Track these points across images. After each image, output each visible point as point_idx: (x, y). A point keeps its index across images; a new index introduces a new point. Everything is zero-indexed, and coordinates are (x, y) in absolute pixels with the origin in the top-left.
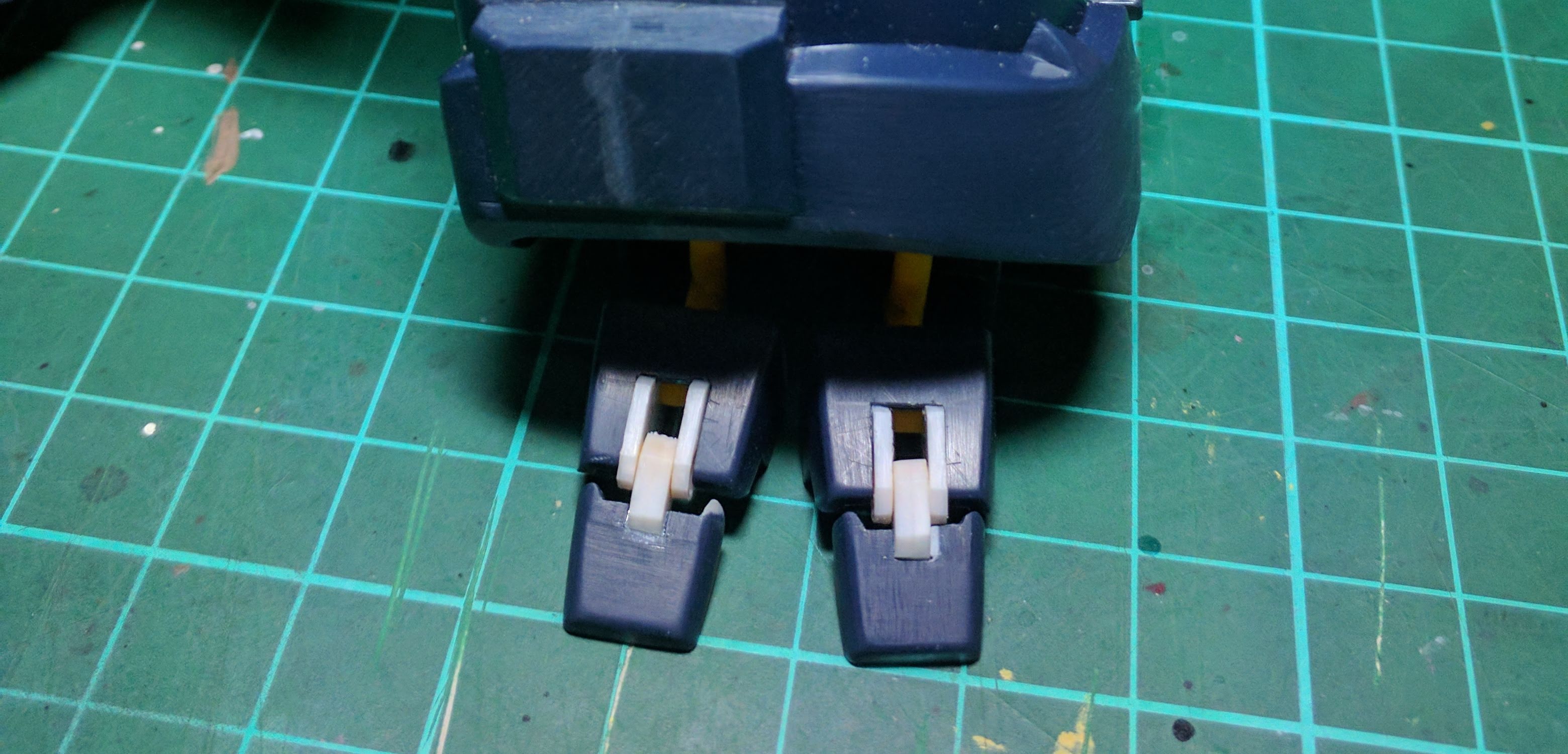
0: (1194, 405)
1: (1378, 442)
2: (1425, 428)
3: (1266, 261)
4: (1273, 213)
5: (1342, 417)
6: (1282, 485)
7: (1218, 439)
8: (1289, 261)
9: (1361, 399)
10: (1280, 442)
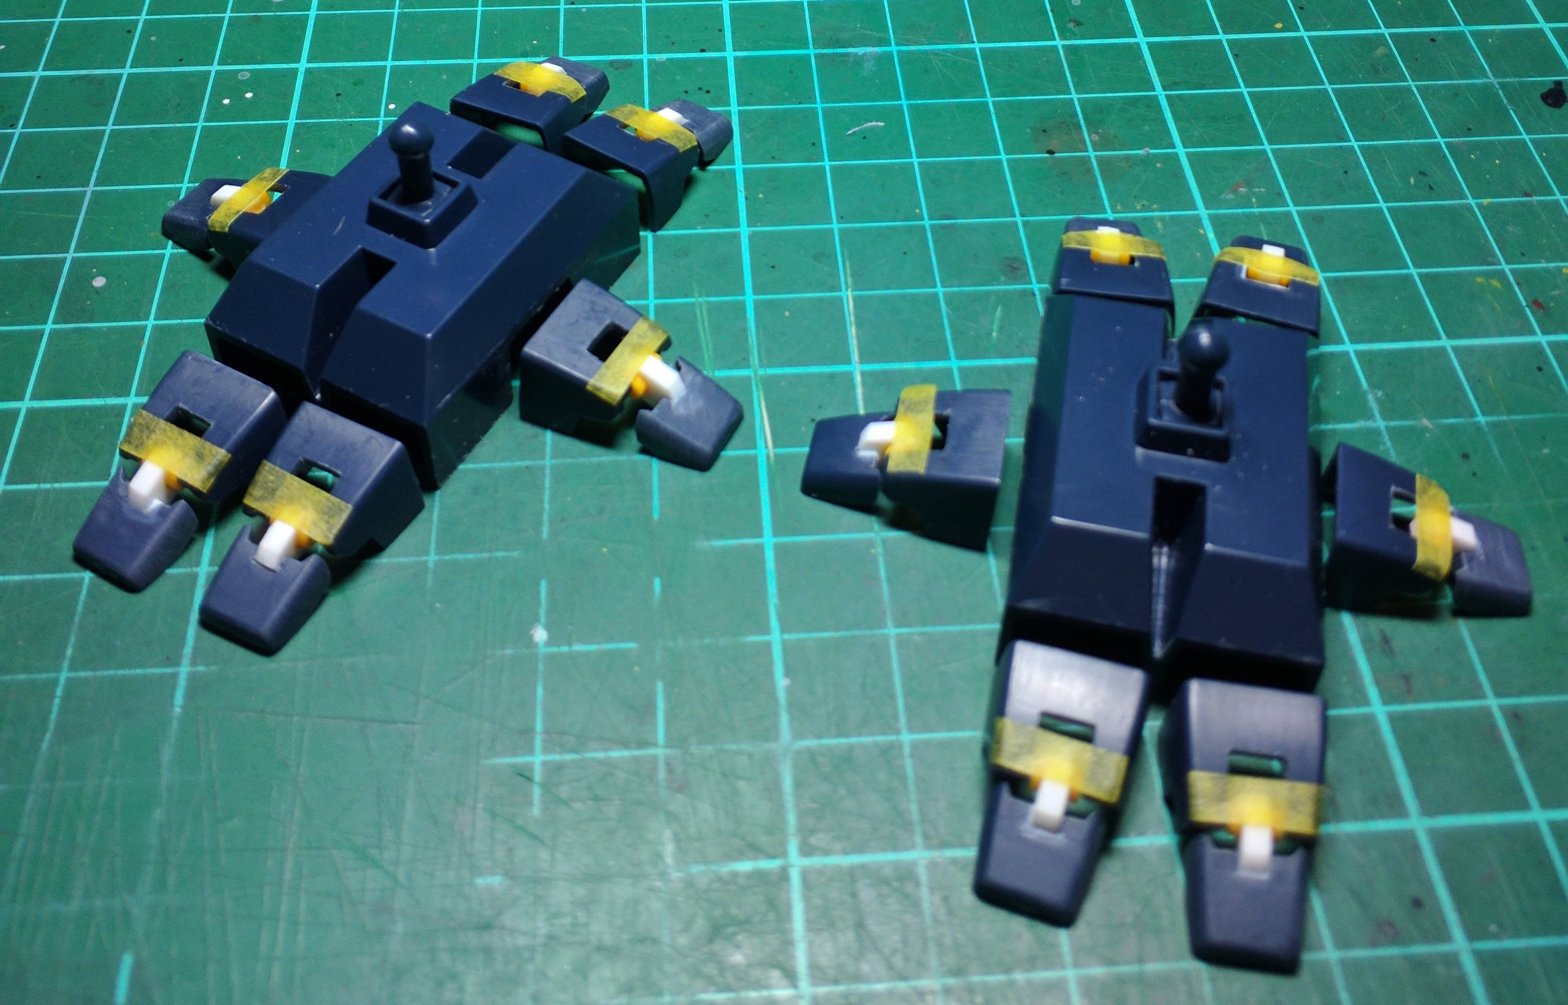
0: (1143, 203)
1: (1255, 206)
2: (1280, 194)
3: (1164, 121)
4: (1161, 95)
5: (1231, 196)
6: (1205, 236)
7: (1162, 219)
8: (1177, 120)
9: (1238, 186)
10: (1198, 215)
